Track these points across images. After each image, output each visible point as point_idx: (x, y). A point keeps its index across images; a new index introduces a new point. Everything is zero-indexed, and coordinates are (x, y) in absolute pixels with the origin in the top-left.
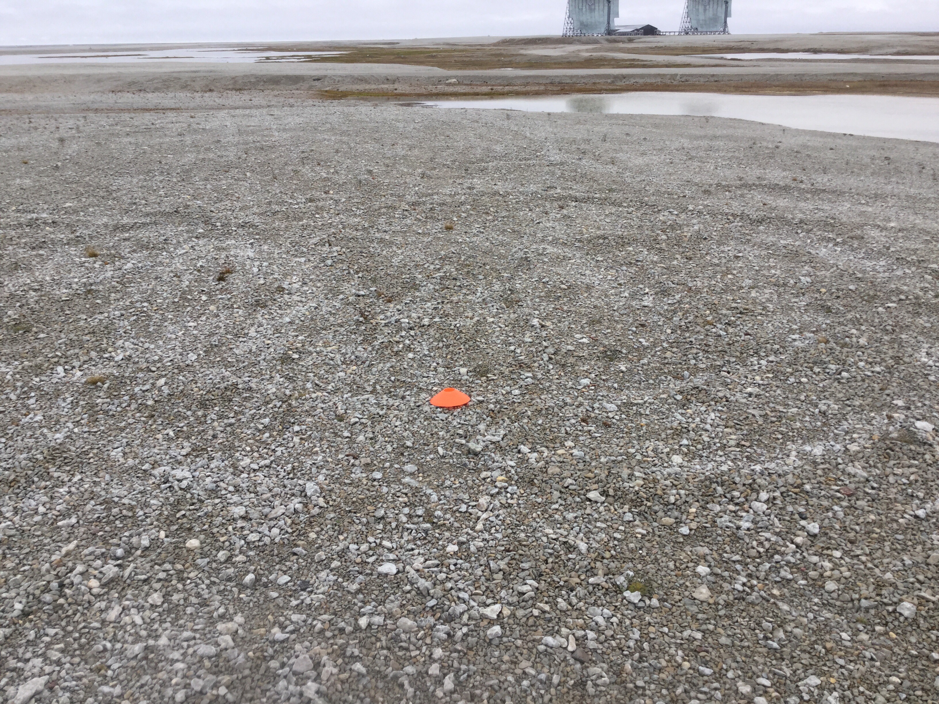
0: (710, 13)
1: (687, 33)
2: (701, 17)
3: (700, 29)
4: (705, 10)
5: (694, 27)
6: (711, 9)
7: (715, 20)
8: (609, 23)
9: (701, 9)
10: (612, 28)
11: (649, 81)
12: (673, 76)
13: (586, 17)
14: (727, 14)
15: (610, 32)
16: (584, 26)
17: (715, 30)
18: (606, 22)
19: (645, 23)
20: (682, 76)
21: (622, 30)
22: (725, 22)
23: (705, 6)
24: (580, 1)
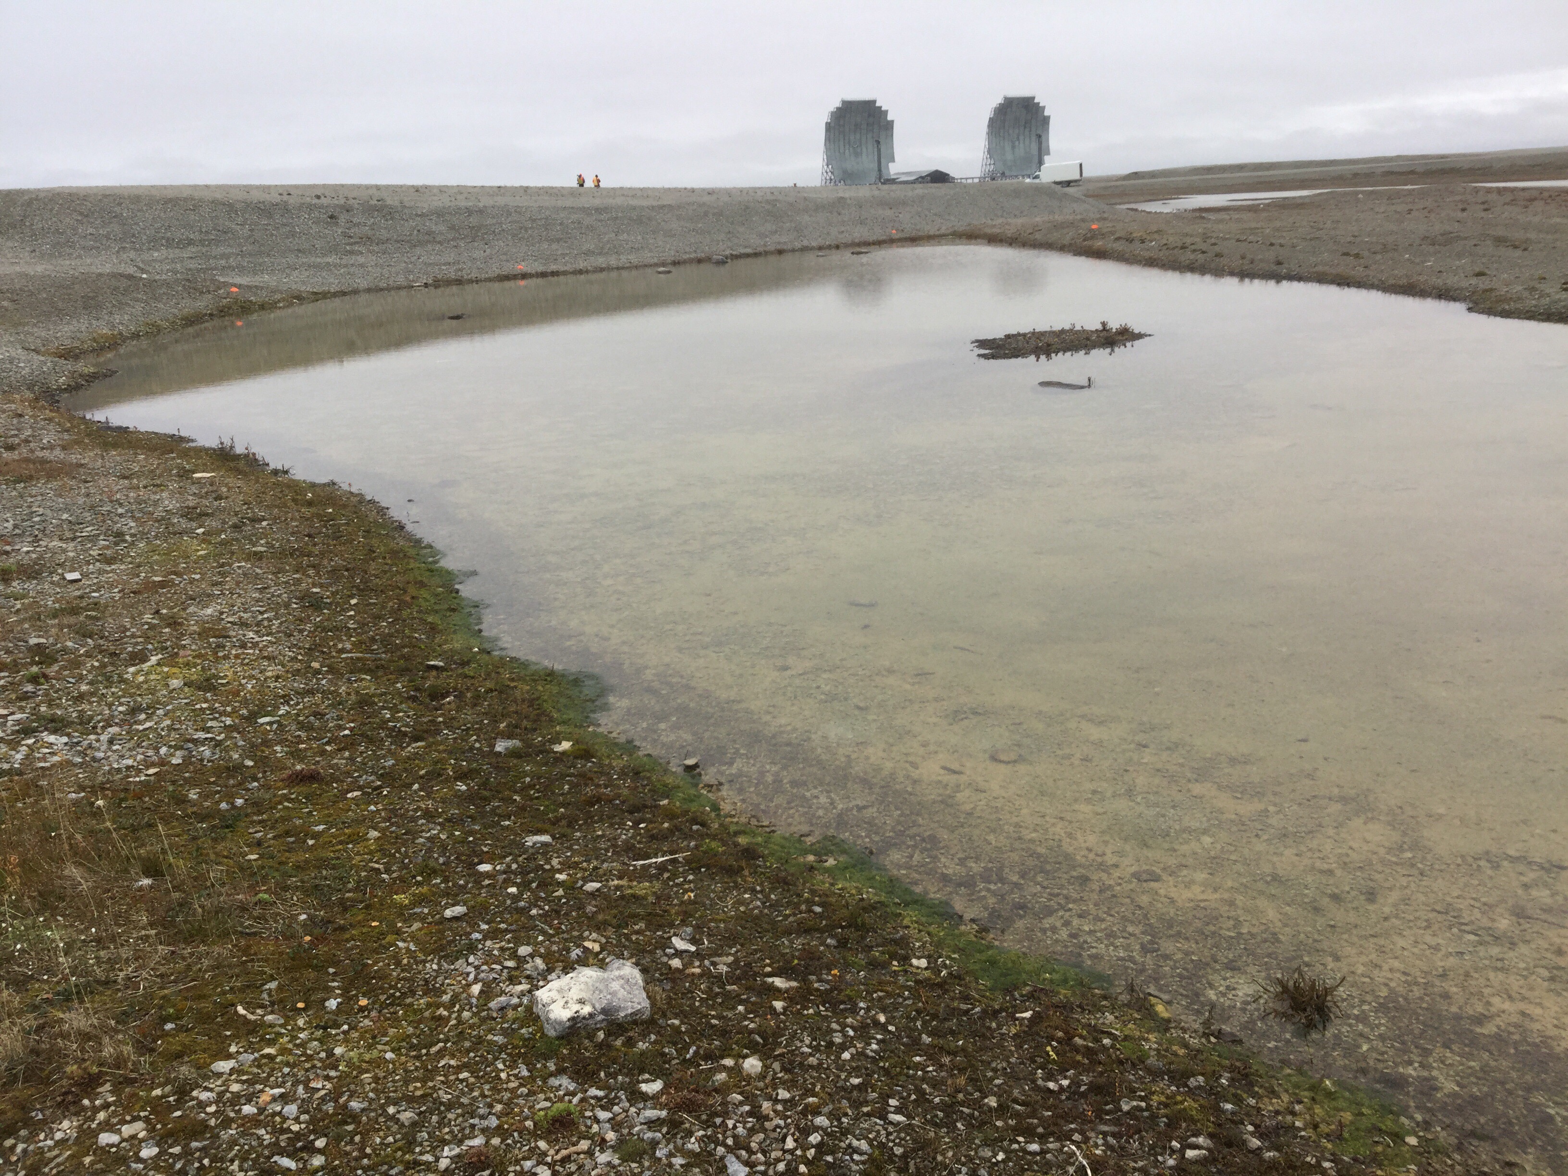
0: (1020, 151)
1: (992, 179)
2: (1009, 156)
3: (1007, 173)
4: (1013, 147)
5: (1001, 169)
6: (1022, 145)
7: (1026, 159)
8: (880, 170)
9: (1008, 148)
10: (888, 176)
13: (851, 164)
14: (1042, 151)
15: (886, 181)
17: (1026, 173)
18: (876, 168)
19: (932, 168)
22: (1040, 162)
23: (1013, 142)
24: (842, 143)
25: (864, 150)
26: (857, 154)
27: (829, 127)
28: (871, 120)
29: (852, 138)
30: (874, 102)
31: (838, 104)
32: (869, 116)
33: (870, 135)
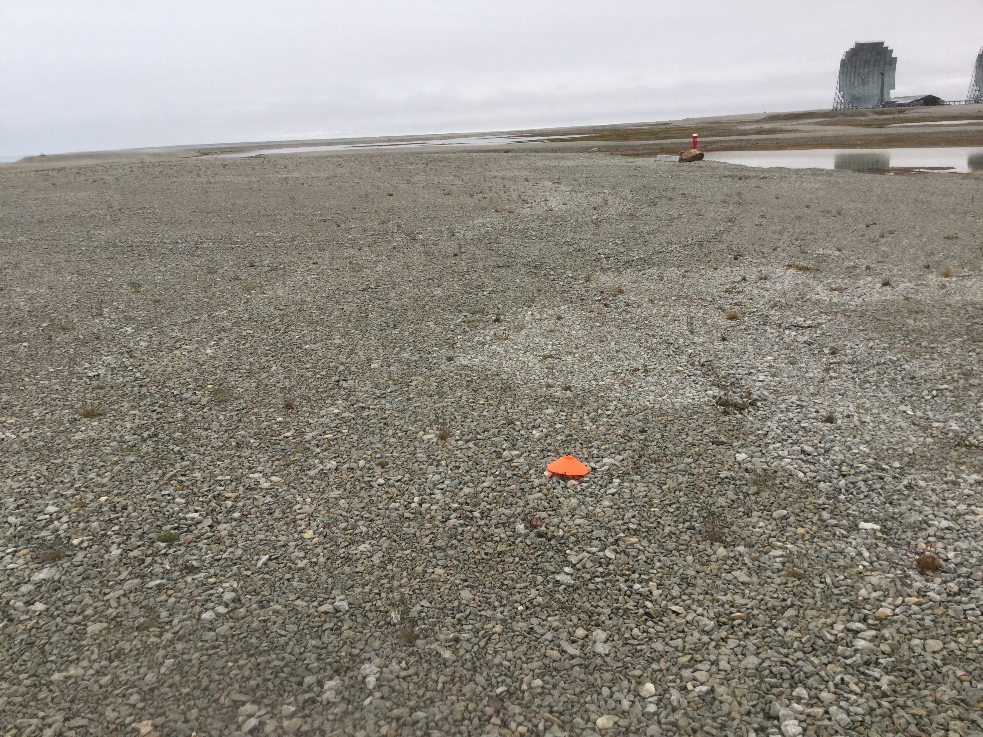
8: (882, 95)
10: (886, 99)
13: (859, 91)
15: (883, 103)
16: (855, 100)
18: (879, 94)
24: (853, 75)
25: (871, 80)
26: (864, 83)
27: (843, 63)
28: (879, 57)
29: (861, 71)
30: (882, 43)
31: (853, 46)
32: (877, 54)
33: (876, 69)
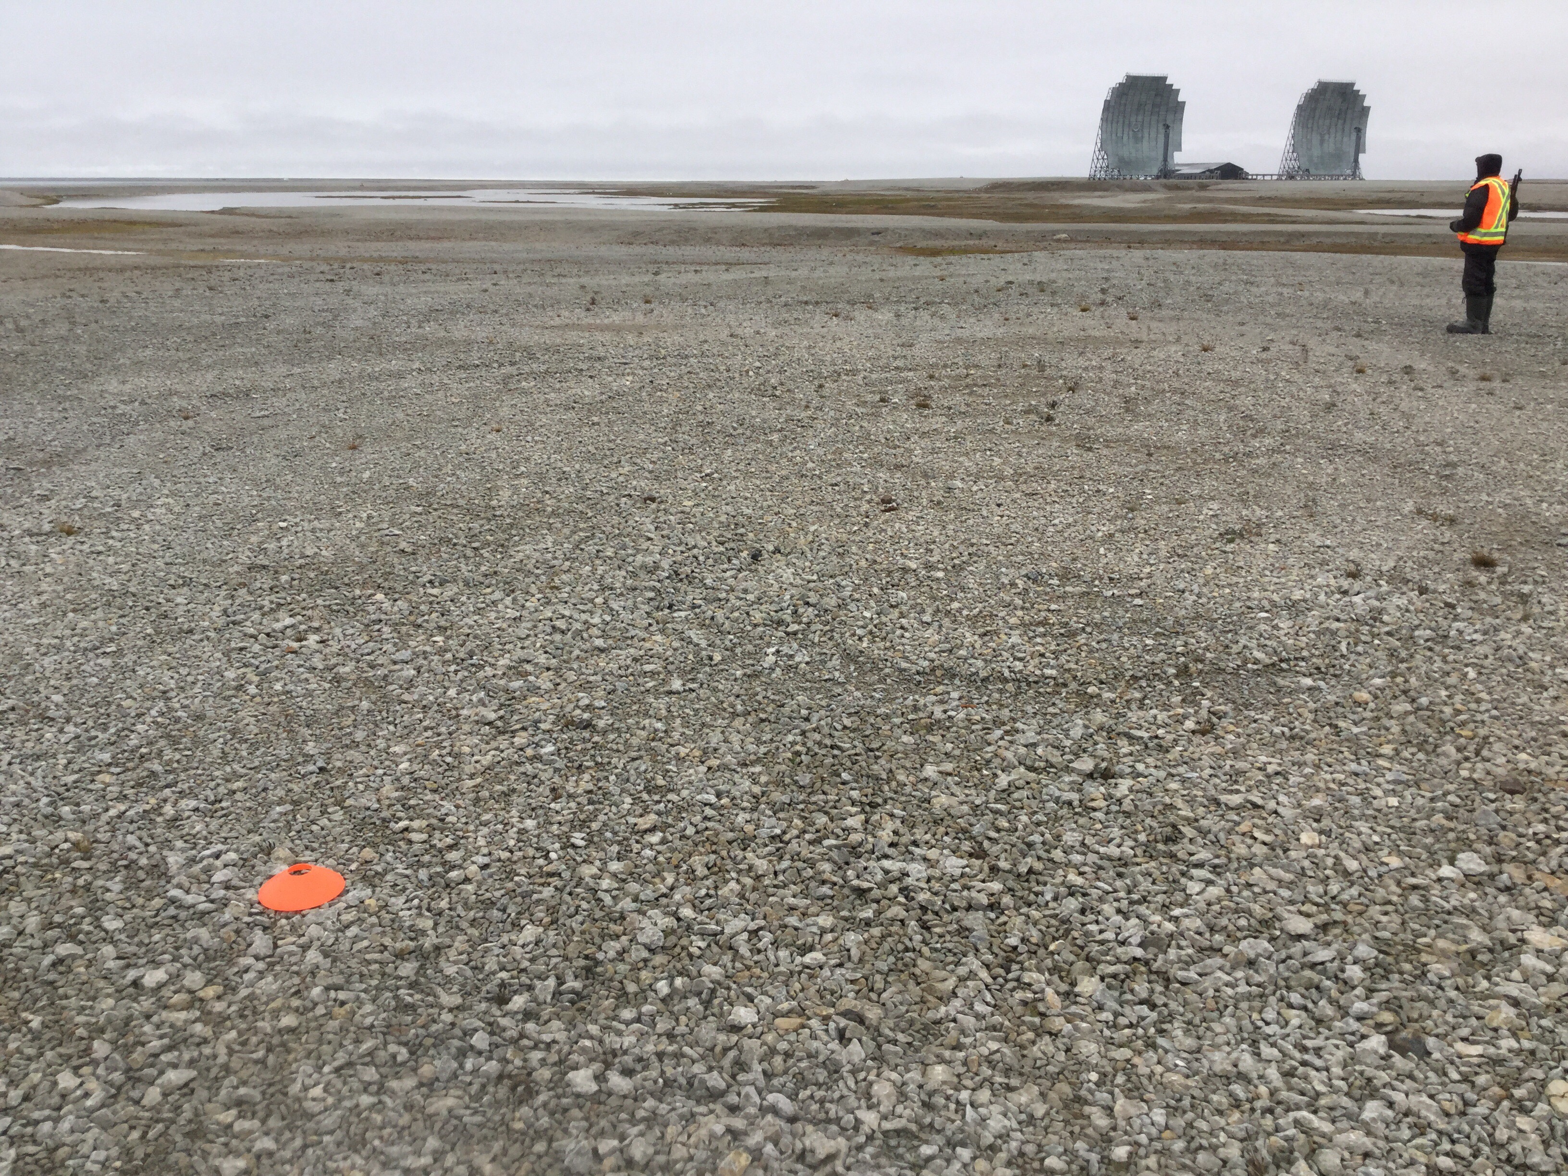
0: (1330, 146)
1: (1291, 177)
2: (1316, 151)
3: (1312, 171)
4: (1322, 142)
5: (1304, 167)
6: (1332, 140)
7: (1338, 157)
8: (1165, 160)
9: (1316, 139)
10: (1170, 167)
11: (1338, 240)
12: (1373, 236)
13: (1128, 150)
14: (1359, 147)
15: (1166, 173)
16: (1123, 163)
17: (1338, 172)
18: (1161, 158)
19: (1223, 160)
20: (1385, 235)
21: (1186, 171)
22: (1356, 161)
23: (1322, 136)
24: (1120, 125)
25: (1148, 134)
26: (1138, 139)
27: (1108, 106)
28: (1158, 99)
29: (1133, 119)
30: (1164, 79)
31: (1121, 79)
32: (1157, 95)
33: (1154, 118)
